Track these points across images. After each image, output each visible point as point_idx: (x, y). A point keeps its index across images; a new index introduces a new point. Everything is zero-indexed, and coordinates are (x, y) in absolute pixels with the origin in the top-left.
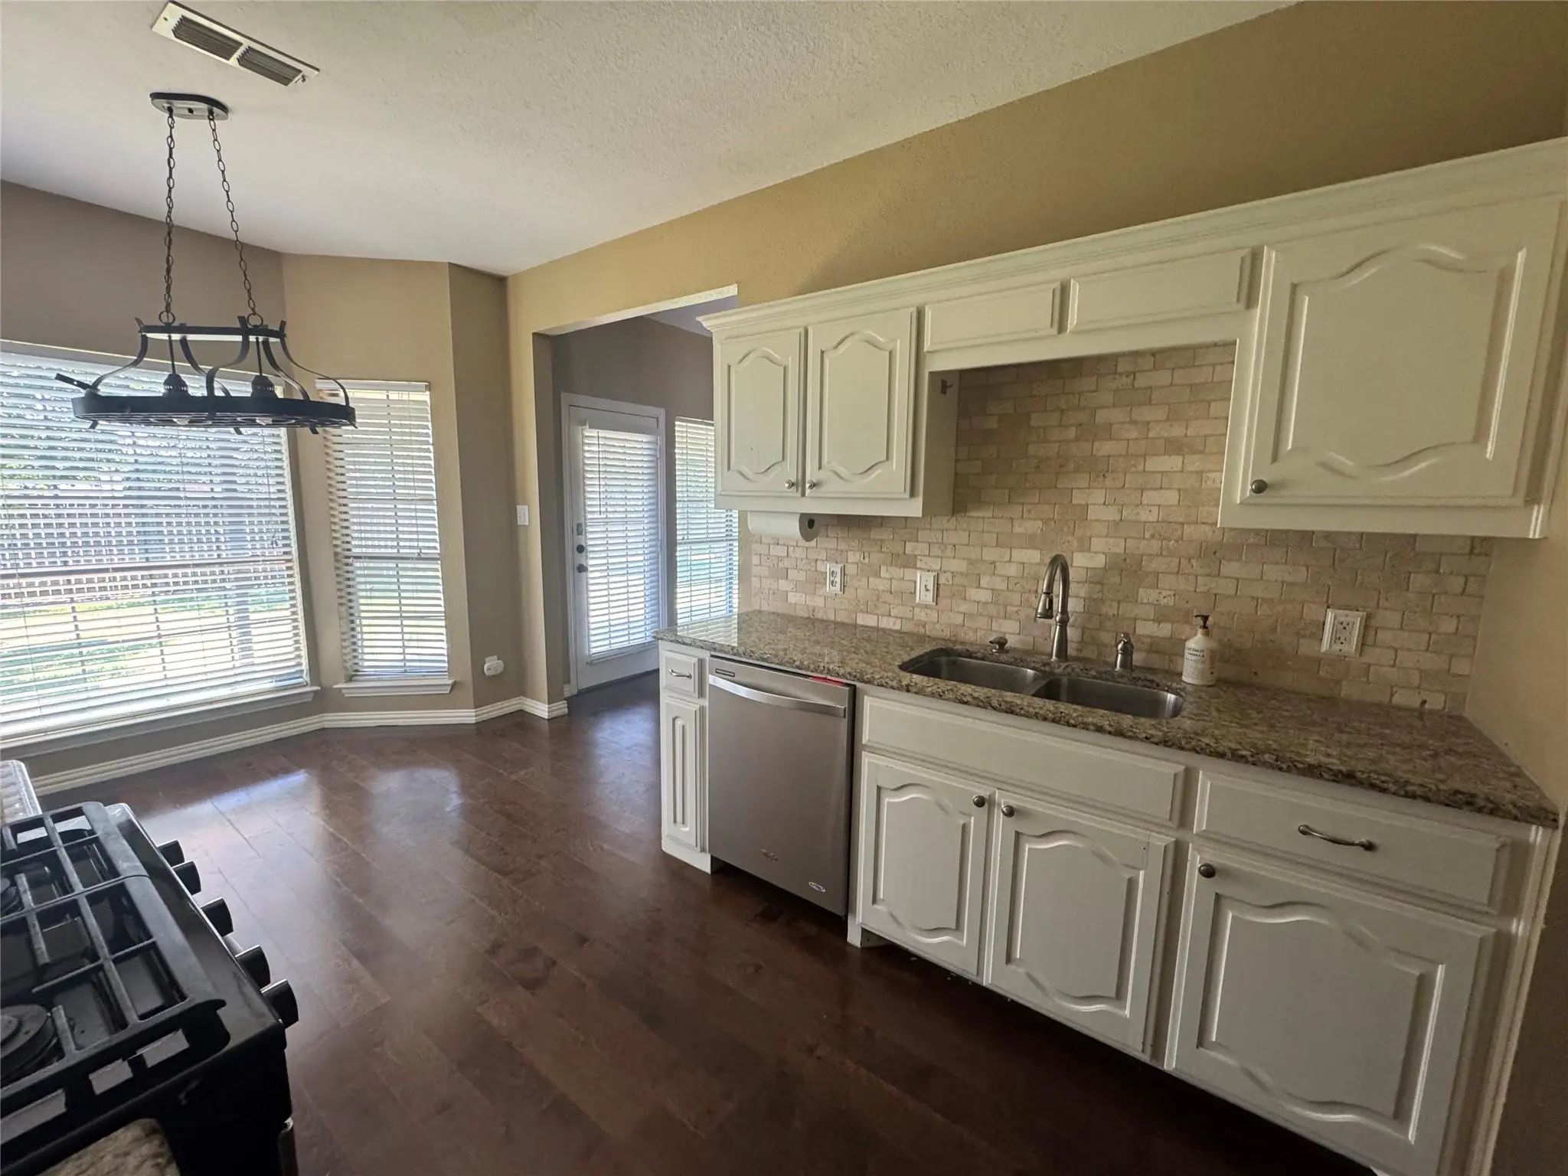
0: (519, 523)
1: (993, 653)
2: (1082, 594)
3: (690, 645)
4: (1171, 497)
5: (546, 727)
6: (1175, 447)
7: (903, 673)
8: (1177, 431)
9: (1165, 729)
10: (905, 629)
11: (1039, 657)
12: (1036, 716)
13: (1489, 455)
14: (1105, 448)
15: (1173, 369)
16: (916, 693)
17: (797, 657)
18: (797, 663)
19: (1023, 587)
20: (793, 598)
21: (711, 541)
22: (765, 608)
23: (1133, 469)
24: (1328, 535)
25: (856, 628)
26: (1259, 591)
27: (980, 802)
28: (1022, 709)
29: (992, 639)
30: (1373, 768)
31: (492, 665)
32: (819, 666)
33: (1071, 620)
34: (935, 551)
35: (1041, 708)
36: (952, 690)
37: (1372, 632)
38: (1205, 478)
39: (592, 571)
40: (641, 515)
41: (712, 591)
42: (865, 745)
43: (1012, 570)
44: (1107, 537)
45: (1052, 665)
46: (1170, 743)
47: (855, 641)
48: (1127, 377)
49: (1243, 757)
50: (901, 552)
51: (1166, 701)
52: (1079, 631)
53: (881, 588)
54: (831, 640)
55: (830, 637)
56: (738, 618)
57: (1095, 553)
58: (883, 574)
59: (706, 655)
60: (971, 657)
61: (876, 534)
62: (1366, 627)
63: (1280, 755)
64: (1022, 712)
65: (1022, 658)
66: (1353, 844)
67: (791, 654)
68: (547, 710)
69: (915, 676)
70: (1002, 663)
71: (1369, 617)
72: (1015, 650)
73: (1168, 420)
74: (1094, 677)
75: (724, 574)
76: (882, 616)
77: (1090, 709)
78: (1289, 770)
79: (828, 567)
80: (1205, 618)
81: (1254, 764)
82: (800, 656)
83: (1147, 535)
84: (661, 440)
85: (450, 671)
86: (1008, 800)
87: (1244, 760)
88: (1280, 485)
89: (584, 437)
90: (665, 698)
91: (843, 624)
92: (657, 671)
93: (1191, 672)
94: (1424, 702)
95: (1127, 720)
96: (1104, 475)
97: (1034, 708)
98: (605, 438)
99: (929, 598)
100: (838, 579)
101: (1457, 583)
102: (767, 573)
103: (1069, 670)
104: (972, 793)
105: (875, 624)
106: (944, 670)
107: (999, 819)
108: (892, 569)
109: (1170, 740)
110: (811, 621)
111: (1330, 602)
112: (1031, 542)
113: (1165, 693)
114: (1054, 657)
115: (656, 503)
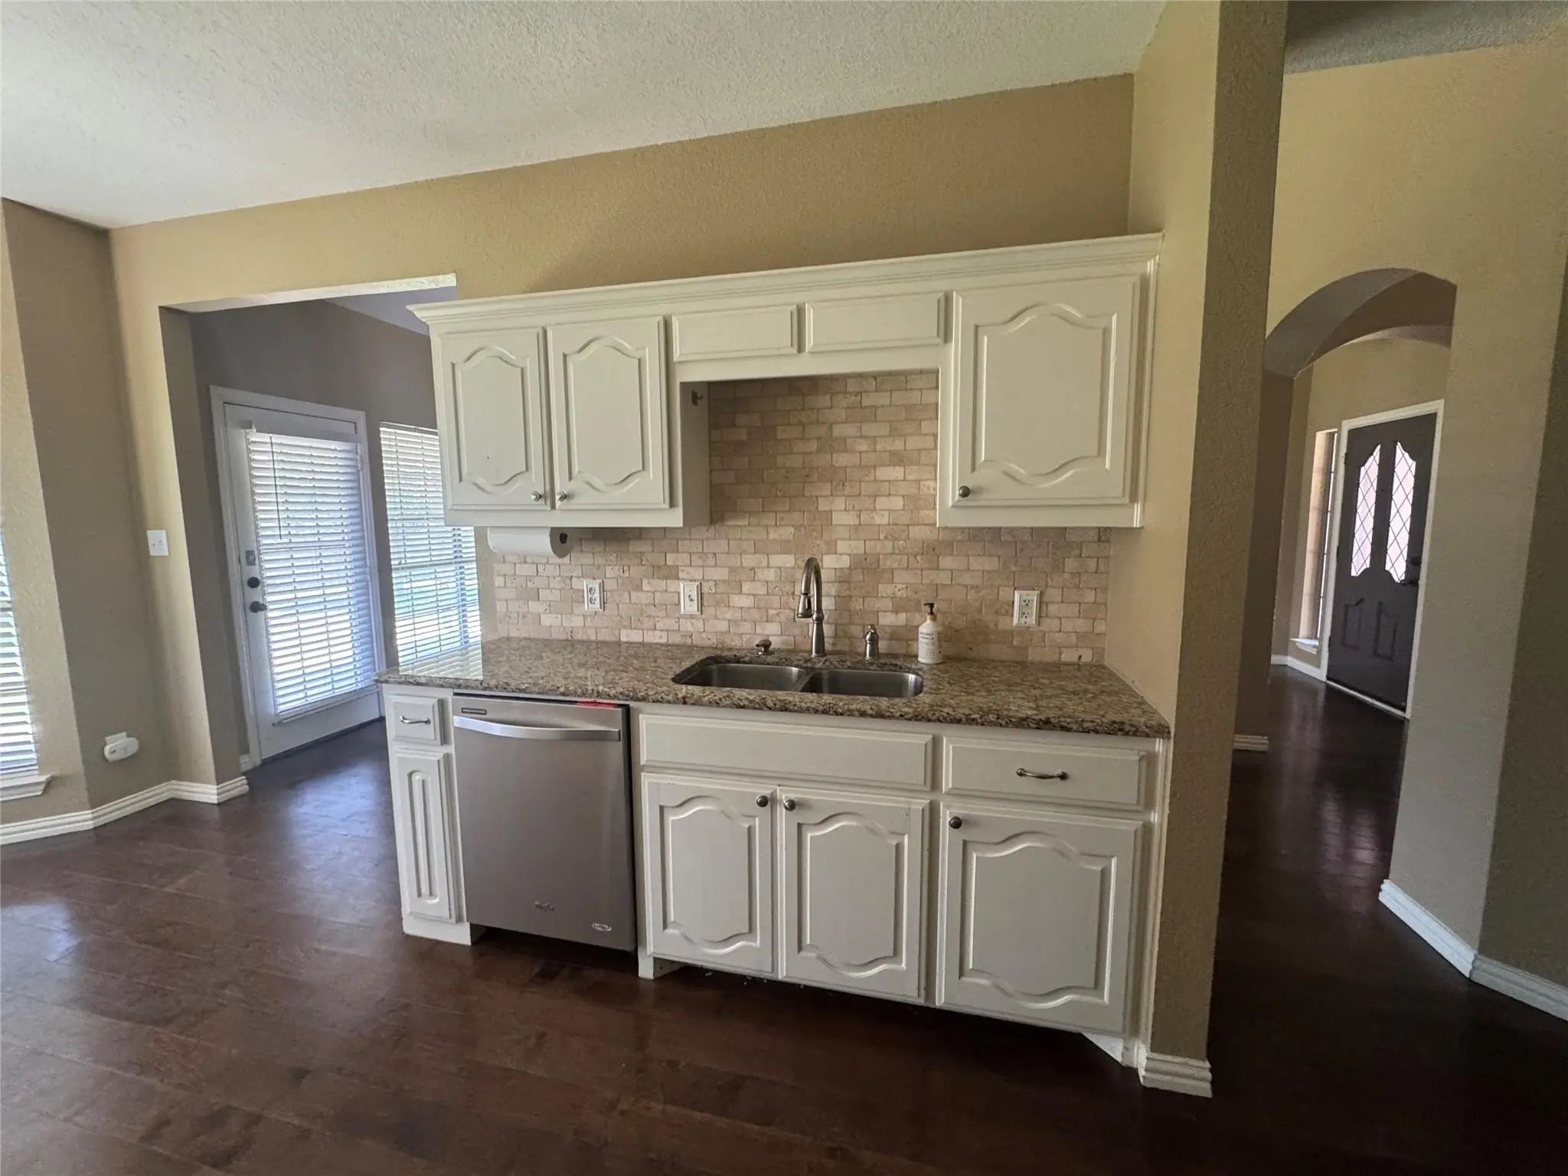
0: (153, 552)
1: (759, 657)
2: (833, 593)
3: (426, 685)
4: (898, 503)
5: (216, 813)
6: (898, 459)
7: (678, 686)
8: (898, 445)
9: (914, 705)
10: (670, 642)
11: (800, 654)
12: (808, 710)
13: (1107, 466)
14: (842, 459)
15: (891, 391)
16: (693, 704)
17: (559, 682)
18: (562, 690)
19: (781, 590)
20: (547, 620)
21: (435, 565)
22: (514, 634)
23: (867, 478)
24: (1011, 531)
25: (620, 645)
26: (968, 579)
27: (764, 802)
28: (795, 705)
29: (757, 642)
30: (1060, 713)
31: (118, 745)
32: (587, 690)
33: (826, 617)
34: (696, 560)
35: (812, 702)
36: (728, 696)
37: (1044, 608)
38: (921, 486)
39: (271, 610)
40: (340, 538)
41: (441, 621)
42: (644, 766)
43: (771, 575)
44: (850, 539)
45: (813, 660)
46: (920, 717)
47: (622, 659)
48: (856, 396)
49: (974, 720)
50: (663, 563)
51: (908, 681)
52: (833, 627)
53: (644, 601)
54: (595, 660)
55: (594, 657)
56: (483, 648)
57: (841, 554)
58: (646, 587)
59: (447, 694)
60: (738, 662)
61: (635, 547)
62: (1040, 603)
63: (1000, 714)
64: (796, 708)
65: (788, 656)
66: (1051, 777)
67: (554, 680)
68: (215, 791)
69: (690, 687)
70: (768, 664)
71: (1041, 595)
72: (779, 650)
73: (890, 436)
74: (850, 668)
75: (455, 601)
76: (647, 630)
77: (854, 697)
78: (1007, 725)
79: (585, 584)
80: (932, 606)
81: (982, 724)
82: (564, 682)
83: (882, 537)
84: (363, 448)
85: (42, 764)
86: (789, 795)
87: (975, 722)
88: (979, 490)
89: (249, 443)
90: (396, 751)
91: (605, 643)
92: (382, 720)
93: (925, 653)
94: (1080, 657)
95: (884, 702)
96: (843, 485)
97: (806, 703)
98: (281, 444)
99: (693, 608)
100: (597, 596)
101: (1092, 564)
102: (514, 595)
103: (827, 663)
104: (755, 794)
105: (641, 640)
106: (715, 678)
107: (781, 813)
108: (655, 582)
109: (920, 714)
110: (570, 644)
111: (1016, 585)
112: (785, 548)
113: (907, 674)
114: (814, 653)
115: (361, 523)
